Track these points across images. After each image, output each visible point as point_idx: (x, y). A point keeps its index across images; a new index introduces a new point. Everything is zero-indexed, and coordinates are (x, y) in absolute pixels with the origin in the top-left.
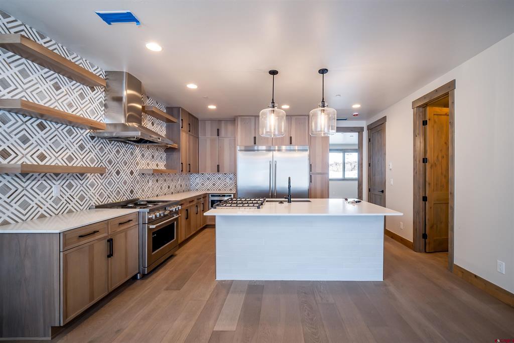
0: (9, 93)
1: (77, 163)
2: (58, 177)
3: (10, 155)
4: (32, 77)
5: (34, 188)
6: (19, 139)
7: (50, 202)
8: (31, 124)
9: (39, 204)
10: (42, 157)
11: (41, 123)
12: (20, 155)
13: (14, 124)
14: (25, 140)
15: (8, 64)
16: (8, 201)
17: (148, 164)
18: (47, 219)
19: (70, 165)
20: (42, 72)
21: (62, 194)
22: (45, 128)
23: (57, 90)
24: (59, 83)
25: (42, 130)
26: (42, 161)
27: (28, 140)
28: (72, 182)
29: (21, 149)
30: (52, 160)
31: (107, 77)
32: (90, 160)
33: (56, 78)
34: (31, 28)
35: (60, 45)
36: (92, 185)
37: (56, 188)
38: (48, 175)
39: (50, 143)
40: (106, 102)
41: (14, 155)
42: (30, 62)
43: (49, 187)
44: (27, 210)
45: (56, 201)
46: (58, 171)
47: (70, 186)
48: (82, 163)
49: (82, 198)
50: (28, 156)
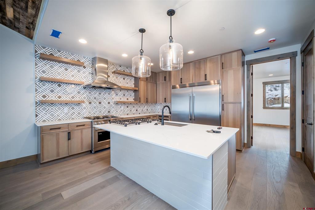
0: (46, 75)
1: (77, 99)
2: (67, 105)
3: (46, 97)
4: (55, 67)
5: (56, 109)
6: (50, 91)
7: (63, 114)
8: (55, 85)
9: (58, 115)
10: (60, 97)
11: (59, 84)
12: (50, 97)
13: (48, 86)
14: (52, 91)
15: (45, 65)
16: (46, 113)
17: (121, 99)
18: (62, 121)
19: (73, 100)
20: (59, 65)
21: (69, 111)
22: (61, 86)
23: (66, 71)
24: (67, 68)
25: (60, 87)
26: (59, 99)
27: (54, 91)
28: (74, 107)
29: (51, 95)
30: (64, 98)
31: (93, 61)
32: (83, 98)
33: (66, 66)
34: (54, 50)
35: (67, 53)
36: (85, 108)
37: (66, 109)
38: (62, 104)
39: (63, 91)
40: (92, 72)
41: (48, 97)
42: (54, 62)
43: (63, 109)
44: (53, 117)
45: (66, 114)
46: (66, 102)
47: (73, 108)
48: (79, 99)
49: (79, 113)
50: (54, 97)
